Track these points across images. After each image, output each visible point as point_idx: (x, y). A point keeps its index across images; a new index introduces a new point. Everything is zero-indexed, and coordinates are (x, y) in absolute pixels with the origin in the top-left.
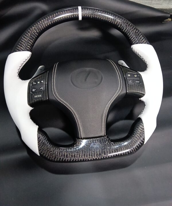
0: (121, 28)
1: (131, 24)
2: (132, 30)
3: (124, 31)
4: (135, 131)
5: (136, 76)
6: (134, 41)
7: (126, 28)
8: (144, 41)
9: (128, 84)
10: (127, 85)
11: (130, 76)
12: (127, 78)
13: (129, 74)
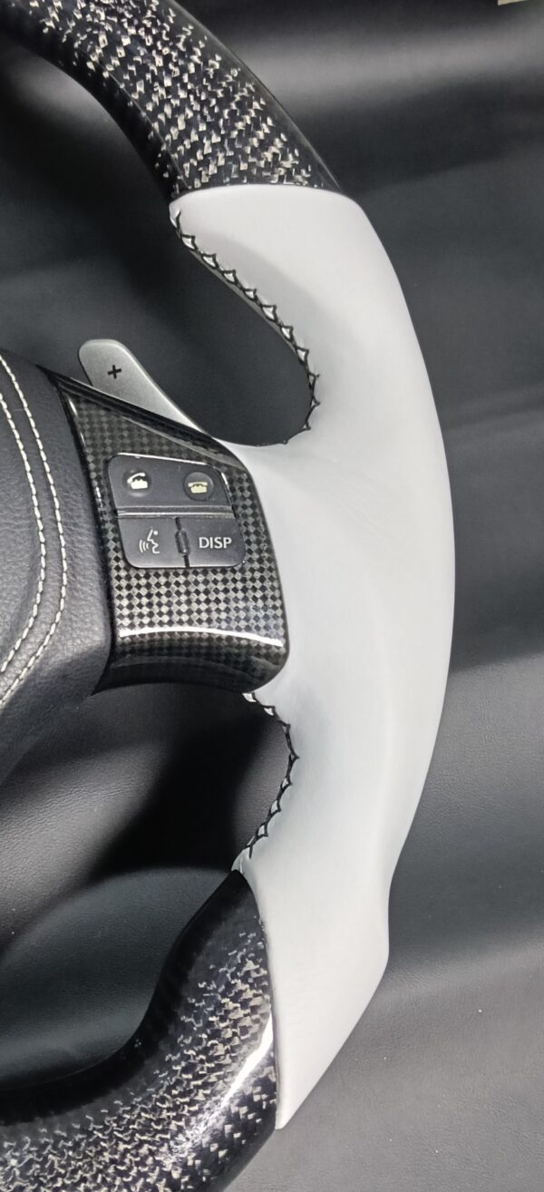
0: (72, 39)
1: (189, 30)
2: (167, 59)
3: (100, 67)
4: (190, 1009)
5: (199, 488)
6: (183, 160)
7: (114, 41)
8: (275, 163)
9: (128, 567)
10: (118, 573)
11: (143, 484)
12: (115, 512)
13: (138, 466)
